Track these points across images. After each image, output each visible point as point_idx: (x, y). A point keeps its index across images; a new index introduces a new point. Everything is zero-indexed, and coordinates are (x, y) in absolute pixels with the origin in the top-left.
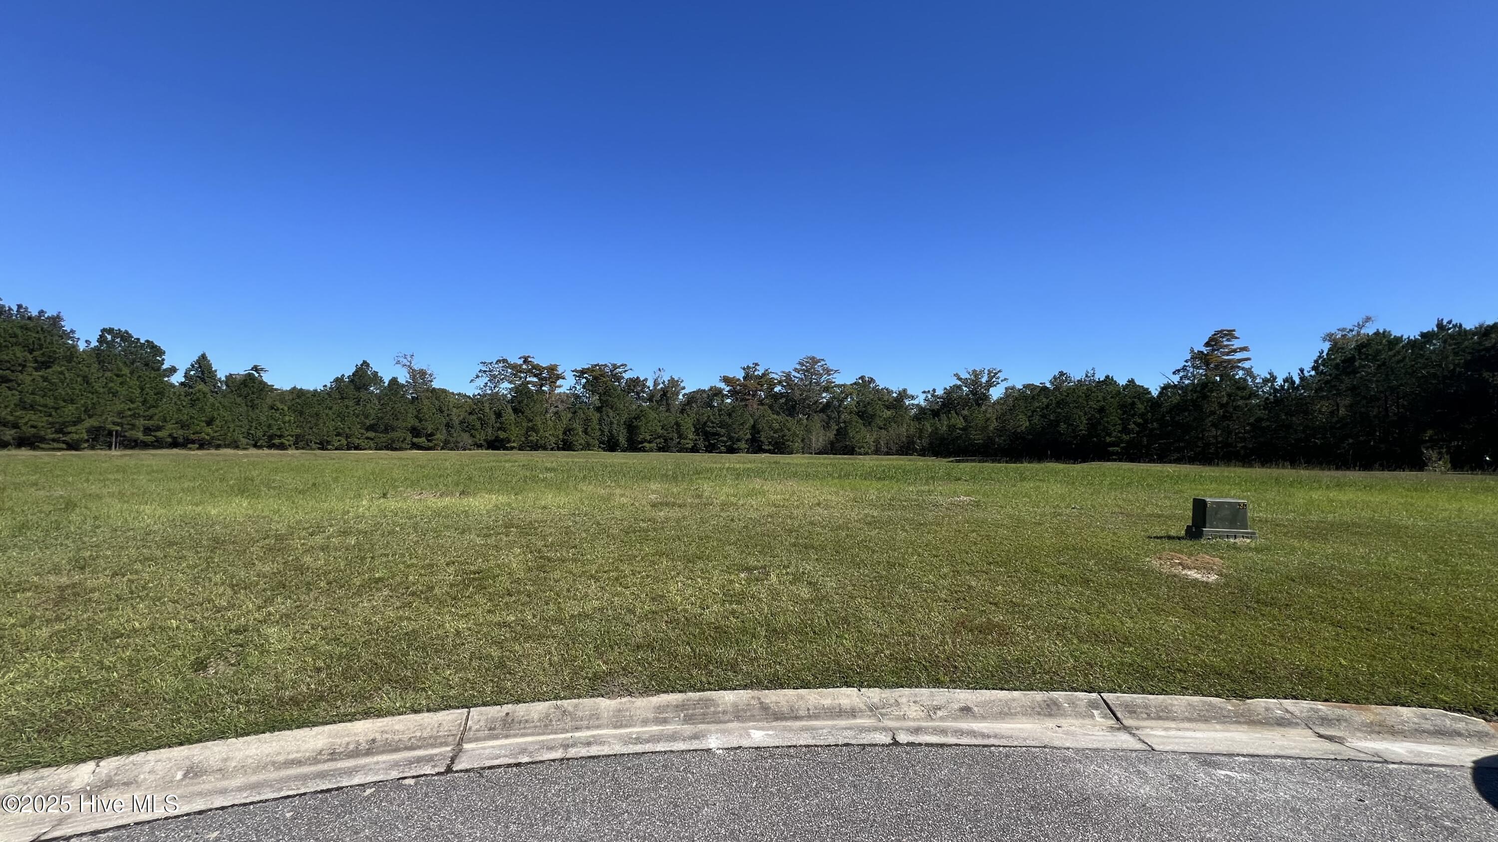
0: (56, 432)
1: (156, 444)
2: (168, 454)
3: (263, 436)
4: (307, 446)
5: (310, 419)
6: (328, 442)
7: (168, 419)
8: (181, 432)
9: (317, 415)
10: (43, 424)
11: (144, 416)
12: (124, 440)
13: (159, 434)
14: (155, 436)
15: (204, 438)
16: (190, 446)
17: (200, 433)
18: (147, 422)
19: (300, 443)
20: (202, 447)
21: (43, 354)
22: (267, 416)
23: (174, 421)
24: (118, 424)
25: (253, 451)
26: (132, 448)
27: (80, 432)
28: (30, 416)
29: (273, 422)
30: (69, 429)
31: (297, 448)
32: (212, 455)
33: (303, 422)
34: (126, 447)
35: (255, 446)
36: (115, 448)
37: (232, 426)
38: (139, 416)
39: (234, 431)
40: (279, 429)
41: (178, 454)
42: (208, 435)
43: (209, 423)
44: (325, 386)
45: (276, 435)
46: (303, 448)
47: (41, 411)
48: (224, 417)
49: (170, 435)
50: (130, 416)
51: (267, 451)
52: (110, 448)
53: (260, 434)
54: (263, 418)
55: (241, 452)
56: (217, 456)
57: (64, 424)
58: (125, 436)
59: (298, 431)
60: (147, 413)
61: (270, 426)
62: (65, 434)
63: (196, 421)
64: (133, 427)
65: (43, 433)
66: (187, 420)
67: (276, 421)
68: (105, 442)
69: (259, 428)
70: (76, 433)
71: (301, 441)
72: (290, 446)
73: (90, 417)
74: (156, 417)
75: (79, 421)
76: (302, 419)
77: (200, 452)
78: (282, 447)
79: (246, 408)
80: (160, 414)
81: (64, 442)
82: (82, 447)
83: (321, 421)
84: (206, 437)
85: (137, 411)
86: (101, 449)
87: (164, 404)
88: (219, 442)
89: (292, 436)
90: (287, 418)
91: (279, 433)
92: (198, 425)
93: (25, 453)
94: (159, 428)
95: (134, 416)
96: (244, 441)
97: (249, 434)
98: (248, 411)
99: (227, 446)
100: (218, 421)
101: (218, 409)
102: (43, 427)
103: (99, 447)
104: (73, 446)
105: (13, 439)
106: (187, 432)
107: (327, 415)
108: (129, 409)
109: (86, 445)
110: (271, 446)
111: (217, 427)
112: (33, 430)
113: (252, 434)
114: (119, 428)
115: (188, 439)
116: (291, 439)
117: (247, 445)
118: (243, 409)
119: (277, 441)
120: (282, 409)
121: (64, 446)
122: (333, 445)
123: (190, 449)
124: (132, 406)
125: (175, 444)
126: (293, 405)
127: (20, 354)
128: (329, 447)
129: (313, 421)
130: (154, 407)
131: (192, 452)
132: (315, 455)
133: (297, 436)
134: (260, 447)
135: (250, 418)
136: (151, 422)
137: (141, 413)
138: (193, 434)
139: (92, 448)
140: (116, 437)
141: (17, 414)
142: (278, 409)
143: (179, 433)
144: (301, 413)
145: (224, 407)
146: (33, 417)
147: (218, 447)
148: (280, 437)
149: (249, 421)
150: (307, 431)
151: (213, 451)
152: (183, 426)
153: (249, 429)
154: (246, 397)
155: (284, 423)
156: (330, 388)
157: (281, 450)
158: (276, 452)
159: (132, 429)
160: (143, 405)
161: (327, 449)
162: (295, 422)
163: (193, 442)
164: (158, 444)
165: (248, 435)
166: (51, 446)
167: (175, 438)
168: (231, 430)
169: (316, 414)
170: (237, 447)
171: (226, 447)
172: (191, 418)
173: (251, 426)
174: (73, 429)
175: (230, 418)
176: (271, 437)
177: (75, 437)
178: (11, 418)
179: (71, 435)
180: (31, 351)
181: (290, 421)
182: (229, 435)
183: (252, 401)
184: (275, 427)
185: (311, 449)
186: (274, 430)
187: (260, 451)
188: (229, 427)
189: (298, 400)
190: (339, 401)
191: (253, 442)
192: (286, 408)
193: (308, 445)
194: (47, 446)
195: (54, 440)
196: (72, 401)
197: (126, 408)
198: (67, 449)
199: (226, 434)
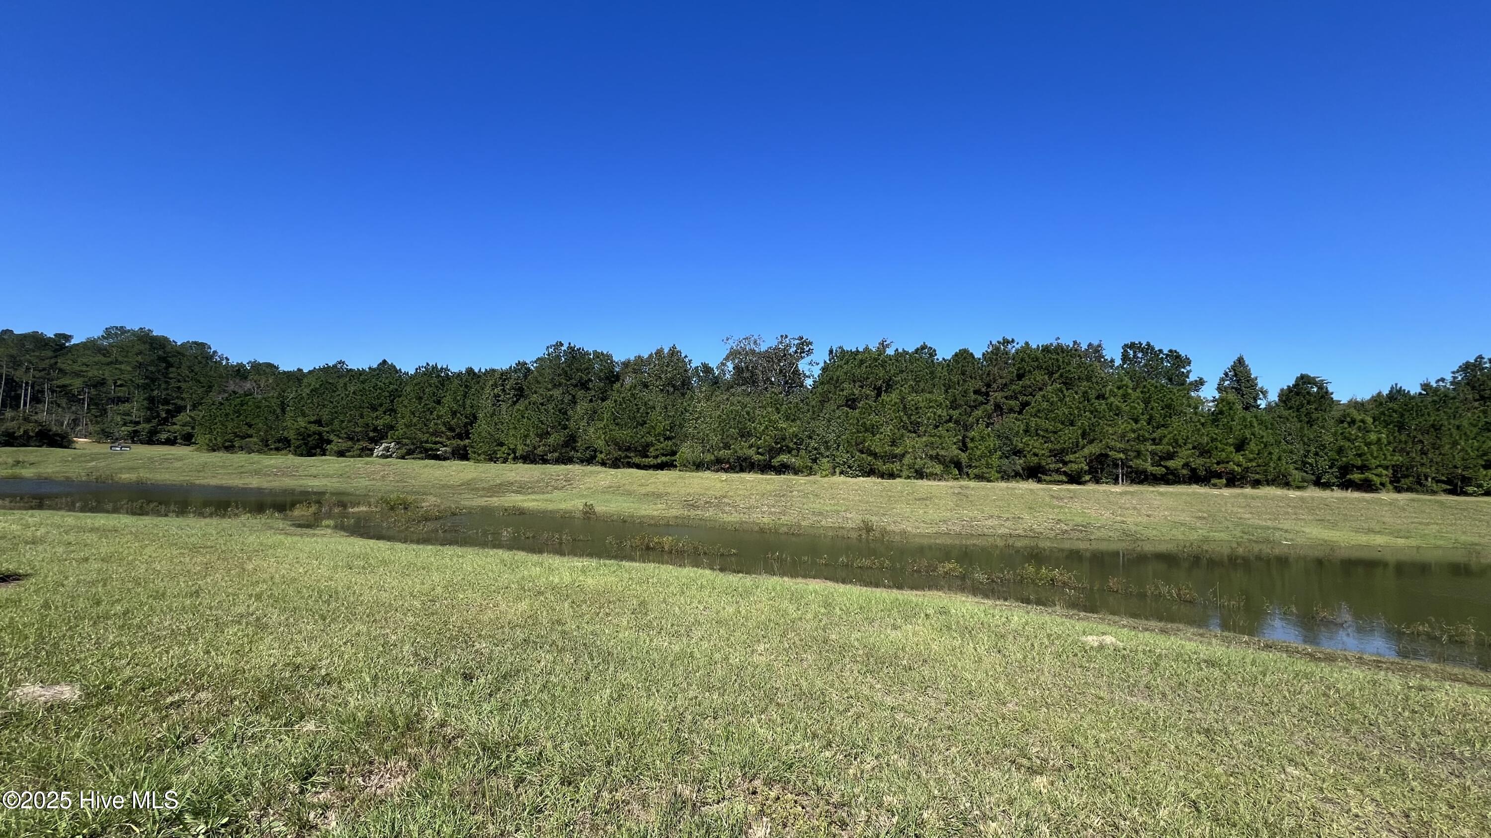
0: (1057, 462)
1: (1170, 477)
2: (1182, 494)
3: (1330, 467)
4: (1418, 485)
5: (1420, 437)
6: (1466, 481)
7: (1181, 441)
8: (1200, 461)
9: (1436, 428)
10: (1043, 452)
11: (1154, 440)
12: (1131, 473)
13: (1171, 464)
14: (1166, 467)
15: (1234, 471)
16: (1214, 481)
17: (1228, 462)
18: (1154, 447)
19: (1403, 481)
20: (1233, 481)
21: (1061, 376)
22: (1335, 434)
23: (1191, 446)
24: (1124, 451)
25: (1313, 493)
26: (1141, 482)
27: (1078, 462)
28: (1035, 444)
29: (1347, 444)
30: (1067, 458)
31: (1398, 490)
32: (1245, 496)
33: (1406, 442)
34: (1133, 482)
35: (1318, 483)
36: (1123, 481)
37: (1276, 451)
38: (1146, 440)
39: (1279, 459)
40: (1360, 455)
41: (1194, 494)
42: (1238, 465)
43: (1240, 447)
44: (1443, 380)
45: (1353, 466)
46: (1409, 490)
47: (1043, 437)
48: (1262, 437)
49: (1186, 465)
50: (1134, 440)
51: (1337, 494)
52: (1116, 481)
53: (1324, 463)
54: (1328, 438)
55: (1293, 494)
56: (1253, 498)
57: (1063, 451)
58: (1131, 467)
59: (1398, 459)
60: (1154, 435)
61: (1340, 451)
62: (1065, 463)
63: (1220, 445)
64: (1139, 454)
65: (1043, 463)
66: (1208, 444)
67: (1352, 441)
68: (1110, 474)
69: (1321, 453)
70: (1075, 462)
71: (1406, 476)
72: (1383, 484)
73: (1091, 442)
74: (1165, 440)
75: (1076, 447)
76: (1403, 438)
77: (1227, 492)
78: (1367, 486)
79: (1299, 425)
80: (1169, 436)
81: (1065, 473)
82: (1083, 479)
83: (1445, 440)
84: (1236, 468)
85: (1141, 432)
86: (1107, 483)
87: (1175, 422)
88: (1257, 477)
89: (1386, 468)
90: (1373, 437)
91: (1359, 462)
92: (1223, 450)
93: (1031, 485)
94: (1170, 456)
95: (1141, 439)
96: (1297, 475)
97: (1304, 463)
98: (1302, 428)
99: (1269, 483)
100: (1252, 444)
101: (1252, 426)
102: (1043, 455)
103: (1104, 480)
104: (1075, 479)
105: (1023, 469)
106: (1208, 460)
107: (1458, 427)
108: (1134, 431)
109: (1087, 478)
110: (1347, 485)
111: (1252, 452)
112: (1035, 460)
113: (1311, 465)
114: (1122, 455)
115: (1211, 472)
116: (1384, 472)
117: (1304, 480)
118: (1294, 425)
119: (1356, 476)
120: (1363, 421)
121: (1064, 478)
122: (1480, 486)
123: (1215, 485)
124: (1135, 426)
125: (1195, 478)
126: (1383, 413)
127: (1040, 377)
128: (1470, 489)
129: (1427, 440)
130: (1163, 426)
131: (1216, 492)
132: (1441, 503)
133: (1396, 468)
134: (1327, 486)
135: (1306, 440)
136: (1160, 447)
137: (1147, 435)
138: (1218, 463)
139: (1098, 482)
140: (1123, 469)
141: (1024, 441)
142: (1353, 422)
143: (1198, 462)
144: (1401, 427)
145: (1261, 422)
146: (1037, 444)
147: (1256, 484)
148: (1363, 468)
149: (1304, 444)
150: (1418, 458)
151: (1248, 490)
152: (1204, 452)
153: (1306, 456)
154: (1298, 410)
155: (1368, 444)
156: (1452, 383)
157: (1366, 491)
158: (1357, 495)
159: (1136, 457)
160: (1149, 424)
161: (1466, 494)
162: (1389, 443)
163: (1219, 476)
164: (1169, 478)
165: (1303, 466)
166: (1052, 479)
167: (1194, 470)
168: (1275, 457)
169: (1433, 426)
170: (1287, 485)
171: (1268, 485)
172: (1213, 440)
173: (1309, 451)
174: (1071, 457)
175: (1271, 440)
176: (1345, 470)
177: (1075, 467)
178: (1020, 445)
179: (1070, 465)
180: (1051, 374)
181: (1379, 440)
182: (1272, 464)
183: (1308, 414)
184: (1351, 454)
185: (1434, 493)
186: (1350, 457)
187: (1326, 494)
188: (1270, 453)
189: (1391, 405)
190: (1476, 404)
191: (1313, 478)
192: (1369, 420)
193: (1421, 484)
194: (1048, 478)
195: (1058, 471)
196: (1072, 424)
197: (1127, 429)
198: (1066, 483)
199: (1267, 465)
